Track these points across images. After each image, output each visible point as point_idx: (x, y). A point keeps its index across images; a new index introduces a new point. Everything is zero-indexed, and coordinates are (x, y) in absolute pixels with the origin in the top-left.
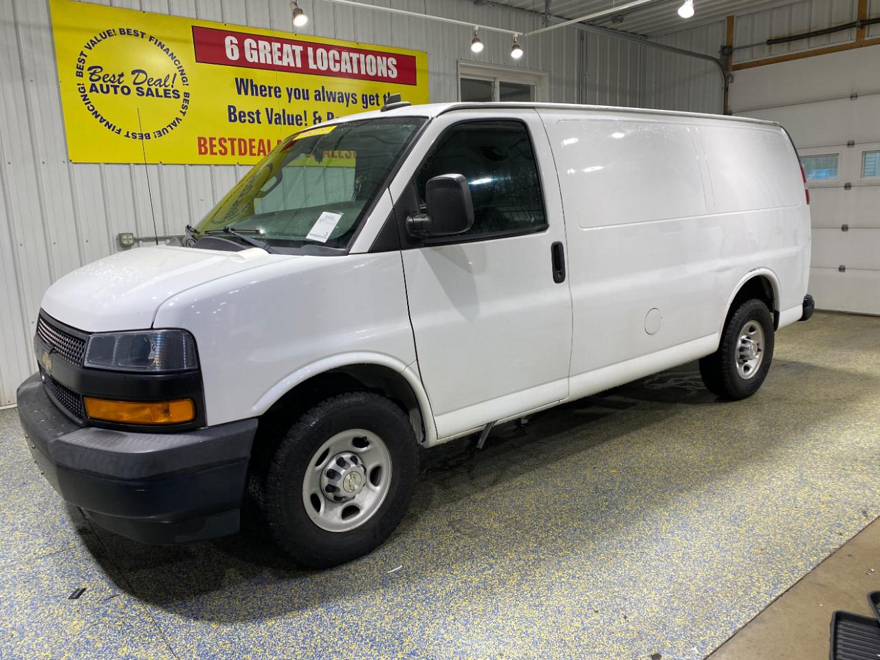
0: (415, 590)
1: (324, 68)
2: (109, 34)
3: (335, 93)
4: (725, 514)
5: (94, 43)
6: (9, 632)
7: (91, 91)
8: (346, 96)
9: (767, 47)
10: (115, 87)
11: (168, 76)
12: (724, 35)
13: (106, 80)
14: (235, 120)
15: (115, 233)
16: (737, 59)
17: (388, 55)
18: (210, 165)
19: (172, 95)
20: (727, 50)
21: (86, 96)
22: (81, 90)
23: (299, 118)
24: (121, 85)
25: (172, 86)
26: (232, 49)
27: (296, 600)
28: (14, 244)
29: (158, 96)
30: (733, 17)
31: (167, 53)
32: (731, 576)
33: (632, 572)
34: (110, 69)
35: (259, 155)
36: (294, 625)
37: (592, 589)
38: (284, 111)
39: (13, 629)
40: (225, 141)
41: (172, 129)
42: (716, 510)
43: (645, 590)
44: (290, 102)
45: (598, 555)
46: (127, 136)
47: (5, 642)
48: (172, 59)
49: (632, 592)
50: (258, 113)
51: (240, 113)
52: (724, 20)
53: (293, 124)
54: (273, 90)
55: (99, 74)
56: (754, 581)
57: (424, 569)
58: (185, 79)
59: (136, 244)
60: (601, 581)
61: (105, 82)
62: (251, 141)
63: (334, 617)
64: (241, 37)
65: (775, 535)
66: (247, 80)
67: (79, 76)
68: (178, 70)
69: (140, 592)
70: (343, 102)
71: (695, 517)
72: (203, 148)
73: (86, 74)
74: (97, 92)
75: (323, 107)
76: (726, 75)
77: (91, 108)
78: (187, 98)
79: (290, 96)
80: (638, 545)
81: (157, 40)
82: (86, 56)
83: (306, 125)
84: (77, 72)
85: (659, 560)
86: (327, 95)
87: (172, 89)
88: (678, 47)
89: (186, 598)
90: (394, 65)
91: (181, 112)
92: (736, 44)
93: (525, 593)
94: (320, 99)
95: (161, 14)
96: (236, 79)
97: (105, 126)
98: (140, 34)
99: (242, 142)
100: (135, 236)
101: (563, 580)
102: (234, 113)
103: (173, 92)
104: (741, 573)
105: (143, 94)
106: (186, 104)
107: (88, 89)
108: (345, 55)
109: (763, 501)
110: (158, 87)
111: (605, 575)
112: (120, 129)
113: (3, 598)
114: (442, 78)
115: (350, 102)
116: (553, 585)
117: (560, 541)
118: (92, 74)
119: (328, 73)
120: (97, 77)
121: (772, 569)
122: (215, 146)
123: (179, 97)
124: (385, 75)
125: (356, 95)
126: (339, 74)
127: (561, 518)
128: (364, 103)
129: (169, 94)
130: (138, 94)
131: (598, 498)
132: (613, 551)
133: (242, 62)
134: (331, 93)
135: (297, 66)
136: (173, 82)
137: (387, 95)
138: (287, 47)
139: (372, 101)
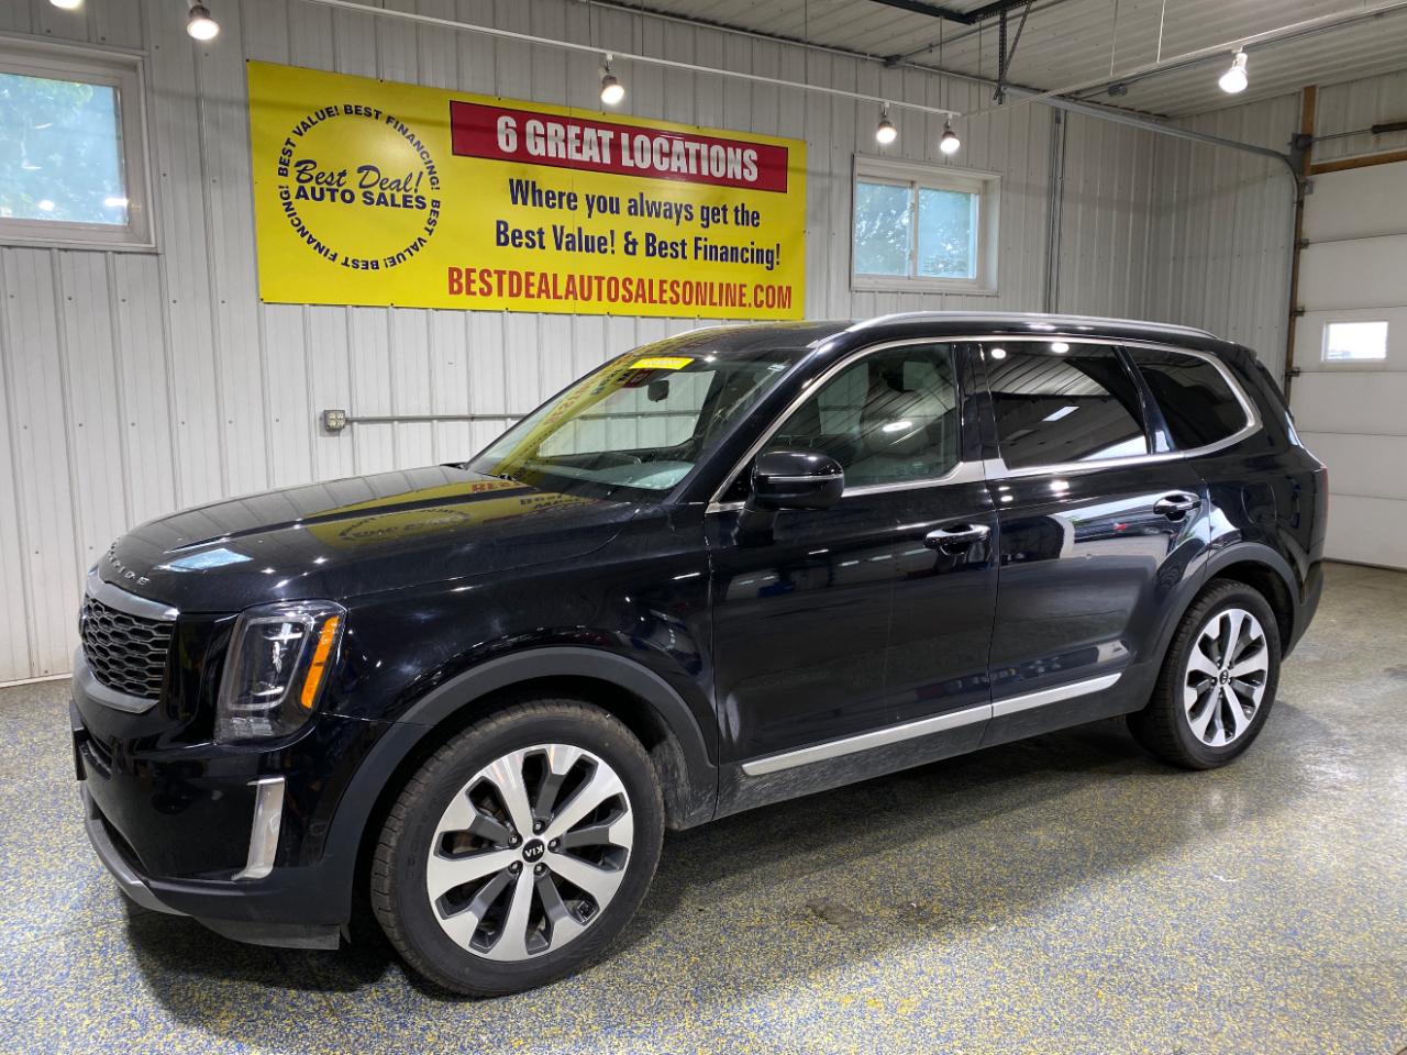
0: (748, 1009)
1: (645, 165)
2: (329, 113)
3: (660, 204)
4: (1276, 925)
5: (306, 127)
6: (126, 1021)
7: (298, 197)
8: (677, 211)
9: (1373, 138)
10: (333, 192)
11: (411, 175)
12: (1298, 117)
13: (320, 181)
14: (506, 243)
15: (319, 410)
16: (1317, 156)
17: (744, 146)
18: (465, 310)
19: (414, 203)
20: (1303, 142)
21: (290, 203)
22: (284, 196)
23: (602, 241)
24: (341, 189)
25: (416, 191)
26: (507, 136)
27: (559, 1009)
28: (173, 423)
29: (393, 205)
30: (1314, 87)
31: (412, 141)
32: (1282, 1034)
33: (1110, 1011)
34: (328, 164)
35: (539, 296)
36: (553, 1049)
37: (1040, 1035)
38: (580, 230)
39: (132, 1016)
40: (490, 275)
41: (412, 254)
42: (1261, 916)
43: (1131, 1044)
44: (590, 216)
45: (1055, 976)
46: (346, 264)
47: (118, 1037)
48: (418, 150)
49: (1109, 1045)
50: (541, 232)
51: (514, 232)
52: (1300, 93)
53: (593, 250)
54: (565, 199)
55: (310, 172)
56: (1323, 1045)
57: (764, 975)
58: (435, 180)
59: (348, 427)
60: (1056, 1023)
61: (318, 183)
62: (529, 275)
63: (616, 1043)
64: (522, 117)
65: (1363, 966)
66: (527, 182)
67: (282, 174)
68: (425, 166)
69: (322, 974)
70: (671, 217)
71: (1222, 925)
72: (456, 287)
73: (293, 171)
74: (307, 198)
75: (640, 227)
76: (1301, 181)
77: (296, 222)
78: (436, 209)
79: (590, 207)
80: (1122, 964)
81: (397, 123)
82: (294, 145)
83: (613, 252)
84: (280, 169)
85: (1158, 993)
86: (648, 208)
87: (415, 196)
88: (1218, 136)
89: (391, 990)
90: (753, 161)
91: (426, 229)
92: (1318, 133)
93: (928, 1031)
94: (636, 214)
95: (406, 84)
96: (511, 181)
97: (315, 248)
98: (374, 114)
99: (515, 277)
100: (348, 415)
101: (992, 1013)
102: (504, 233)
103: (417, 199)
104: (1302, 1030)
105: (372, 203)
106: (433, 218)
107: (293, 193)
108: (678, 146)
109: (1344, 905)
110: (395, 191)
111: (1065, 1013)
112: (336, 255)
113: (121, 965)
114: (826, 181)
115: (682, 219)
116: (975, 1021)
117: (989, 946)
118: (301, 172)
119: (651, 172)
120: (308, 177)
121: (1357, 1026)
122: (474, 282)
123: (424, 206)
124: (739, 177)
125: (691, 207)
126: (668, 174)
127: (993, 908)
128: (703, 219)
129: (411, 202)
130: (365, 202)
131: (1057, 878)
132: (1077, 971)
133: (522, 156)
134: (654, 203)
135: (604, 162)
136: (417, 185)
137: (740, 208)
138: (589, 134)
139: (716, 218)
